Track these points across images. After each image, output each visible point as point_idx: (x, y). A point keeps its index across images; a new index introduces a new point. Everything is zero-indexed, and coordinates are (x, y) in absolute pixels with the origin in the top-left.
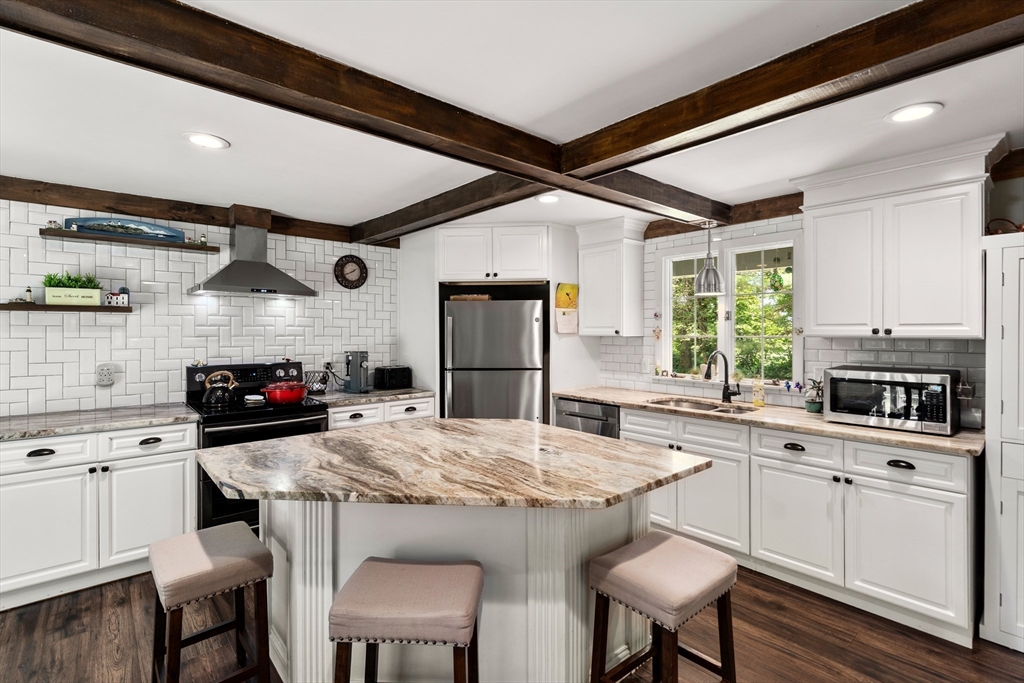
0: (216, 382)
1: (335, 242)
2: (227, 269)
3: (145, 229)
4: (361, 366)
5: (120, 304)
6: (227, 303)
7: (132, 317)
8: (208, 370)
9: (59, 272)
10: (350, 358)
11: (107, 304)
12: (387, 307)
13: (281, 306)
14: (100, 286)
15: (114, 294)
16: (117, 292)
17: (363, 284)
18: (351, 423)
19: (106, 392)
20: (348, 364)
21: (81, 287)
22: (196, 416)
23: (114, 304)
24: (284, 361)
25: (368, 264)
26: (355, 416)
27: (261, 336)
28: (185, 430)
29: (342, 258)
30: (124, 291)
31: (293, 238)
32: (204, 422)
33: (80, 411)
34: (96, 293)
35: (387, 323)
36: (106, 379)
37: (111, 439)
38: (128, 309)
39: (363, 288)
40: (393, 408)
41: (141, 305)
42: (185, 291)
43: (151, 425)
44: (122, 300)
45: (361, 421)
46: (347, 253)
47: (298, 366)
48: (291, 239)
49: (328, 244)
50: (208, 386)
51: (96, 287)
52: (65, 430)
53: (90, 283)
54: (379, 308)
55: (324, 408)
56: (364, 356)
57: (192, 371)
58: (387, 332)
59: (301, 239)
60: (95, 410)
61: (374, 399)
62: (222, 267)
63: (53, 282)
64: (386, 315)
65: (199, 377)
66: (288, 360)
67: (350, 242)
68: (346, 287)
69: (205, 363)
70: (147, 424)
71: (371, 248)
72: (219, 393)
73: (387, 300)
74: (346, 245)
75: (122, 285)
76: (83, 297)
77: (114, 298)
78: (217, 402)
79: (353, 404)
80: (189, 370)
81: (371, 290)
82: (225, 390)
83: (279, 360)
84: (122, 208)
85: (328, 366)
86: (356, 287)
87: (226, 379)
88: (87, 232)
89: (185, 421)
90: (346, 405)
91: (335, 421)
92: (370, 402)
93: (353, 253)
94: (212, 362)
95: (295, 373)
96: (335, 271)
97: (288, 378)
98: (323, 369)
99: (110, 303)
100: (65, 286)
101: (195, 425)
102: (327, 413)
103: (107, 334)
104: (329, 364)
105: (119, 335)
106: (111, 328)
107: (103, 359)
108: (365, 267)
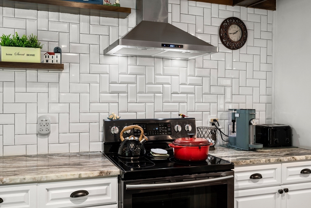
0: (129, 135)
1: (220, 5)
2: (134, 30)
4: (250, 124)
5: (55, 62)
6: (134, 62)
7: (64, 75)
8: (121, 123)
10: (237, 115)
11: (45, 62)
12: (264, 67)
14: (40, 45)
15: (50, 54)
16: (53, 51)
17: (243, 44)
18: (251, 184)
19: (43, 141)
20: (234, 121)
21: (26, 46)
22: (116, 170)
23: (50, 62)
24: (180, 117)
25: (249, 26)
26: (256, 177)
27: (160, 93)
28: (108, 184)
29: (226, 20)
30: (58, 50)
31: (186, 2)
32: (124, 178)
33: (26, 156)
34: (36, 52)
35: (263, 83)
36: (44, 128)
37: (48, 190)
38: (59, 67)
39: (243, 49)
40: (290, 170)
41: (70, 64)
42: (102, 52)
43: (80, 178)
44: (56, 59)
45: (260, 182)
46: (230, 15)
47: (192, 121)
48: (184, 3)
50: (122, 139)
51: (36, 46)
52: (11, 180)
53: (32, 43)
54: (256, 68)
55: (229, 167)
56: (251, 113)
57: (108, 125)
58: (263, 91)
59: (192, 3)
60: (37, 156)
61: (273, 159)
62: (130, 30)
63: (6, 42)
64: (263, 75)
65: (115, 130)
66: (183, 116)
67: (233, 5)
68: (229, 47)
69: (118, 117)
70: (77, 177)
71: (250, 10)
72: (132, 146)
73: (263, 60)
74: (229, 8)
75: (56, 45)
76: (28, 55)
77: (51, 56)
78: (130, 155)
79: (254, 164)
80: (105, 123)
81: (251, 50)
82: (136, 143)
83: (175, 116)
85: (214, 122)
86: (238, 48)
87: (136, 133)
89: (108, 175)
90: (247, 165)
92: (269, 163)
93: (235, 15)
94: (124, 116)
95: (190, 129)
96: (220, 33)
97: (184, 133)
98: (209, 125)
99: (47, 61)
100: (15, 45)
101: (116, 180)
102: (233, 173)
103: (45, 89)
104: (215, 120)
105: (54, 91)
106: (49, 84)
107: (43, 111)
108: (246, 29)
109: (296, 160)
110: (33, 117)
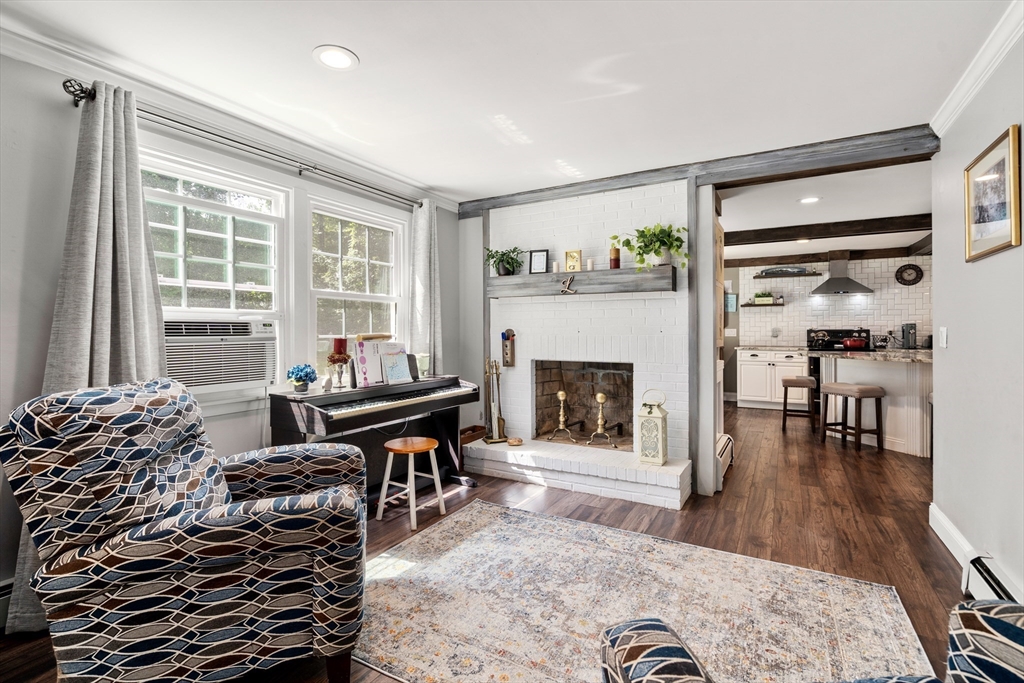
0: (820, 337)
1: (896, 258)
2: (826, 282)
3: (789, 270)
4: (912, 333)
5: (780, 303)
7: (785, 308)
8: (815, 332)
9: (759, 292)
10: (905, 328)
14: (773, 296)
16: (779, 298)
17: (919, 281)
19: (774, 340)
20: (903, 331)
21: (767, 297)
22: (808, 349)
23: (778, 303)
27: (846, 315)
29: (901, 267)
30: (781, 297)
34: (771, 299)
36: (775, 335)
37: (776, 355)
38: (783, 305)
39: (919, 284)
41: (788, 303)
42: (806, 295)
44: (781, 301)
46: (905, 263)
47: (867, 332)
48: (865, 261)
49: (891, 260)
50: (816, 338)
51: (771, 297)
53: (769, 295)
57: (809, 332)
59: (872, 261)
62: (824, 282)
65: (813, 335)
66: (861, 328)
67: (908, 256)
68: (905, 284)
69: (815, 328)
72: (821, 341)
74: (903, 259)
75: (781, 295)
76: (767, 301)
77: (778, 300)
81: (926, 284)
82: (823, 340)
86: (913, 284)
87: (825, 336)
93: (910, 263)
94: (818, 328)
95: (865, 336)
96: (896, 276)
97: (860, 336)
98: (886, 334)
99: (776, 302)
100: (761, 297)
103: (776, 315)
104: (890, 331)
105: (780, 316)
106: (777, 313)
107: (774, 326)
108: (921, 270)
110: (769, 328)
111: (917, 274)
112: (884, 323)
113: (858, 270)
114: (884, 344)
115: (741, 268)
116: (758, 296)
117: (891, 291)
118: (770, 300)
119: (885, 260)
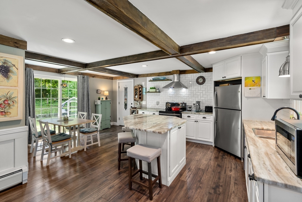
3: (161, 78)
7: (161, 93)
8: (168, 103)
9: (151, 87)
13: (184, 90)
26: (189, 117)
29: (198, 77)
30: (158, 89)
31: (186, 74)
38: (159, 92)
40: (199, 117)
41: (162, 91)
47: (185, 104)
48: (186, 75)
49: (195, 74)
59: (188, 74)
68: (199, 84)
80: (166, 103)
81: (207, 85)
84: (159, 75)
86: (202, 84)
88: (154, 80)
90: (186, 113)
91: (184, 117)
92: (192, 114)
93: (201, 76)
96: (196, 81)
102: (181, 114)
104: (194, 104)
105: (159, 97)
106: (158, 95)
107: (157, 100)
108: (205, 79)
109: (200, 114)
110: (156, 102)
111: (203, 80)
112: (192, 100)
113: (184, 78)
114: (190, 109)
115: (147, 78)
116: (151, 89)
117: (195, 87)
118: (154, 90)
119: (193, 74)
